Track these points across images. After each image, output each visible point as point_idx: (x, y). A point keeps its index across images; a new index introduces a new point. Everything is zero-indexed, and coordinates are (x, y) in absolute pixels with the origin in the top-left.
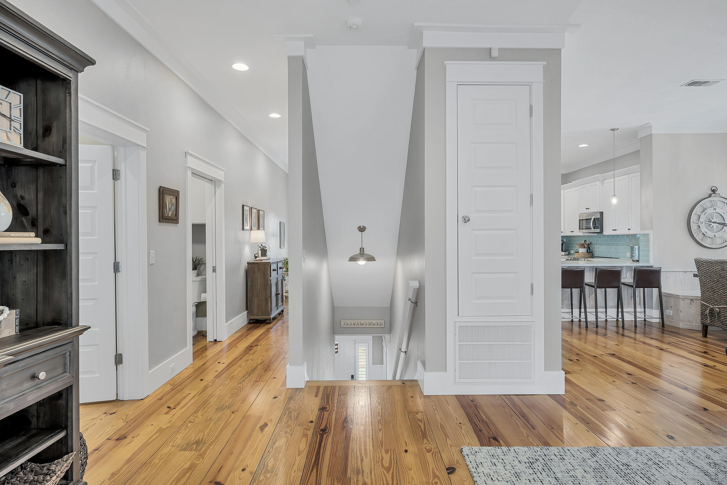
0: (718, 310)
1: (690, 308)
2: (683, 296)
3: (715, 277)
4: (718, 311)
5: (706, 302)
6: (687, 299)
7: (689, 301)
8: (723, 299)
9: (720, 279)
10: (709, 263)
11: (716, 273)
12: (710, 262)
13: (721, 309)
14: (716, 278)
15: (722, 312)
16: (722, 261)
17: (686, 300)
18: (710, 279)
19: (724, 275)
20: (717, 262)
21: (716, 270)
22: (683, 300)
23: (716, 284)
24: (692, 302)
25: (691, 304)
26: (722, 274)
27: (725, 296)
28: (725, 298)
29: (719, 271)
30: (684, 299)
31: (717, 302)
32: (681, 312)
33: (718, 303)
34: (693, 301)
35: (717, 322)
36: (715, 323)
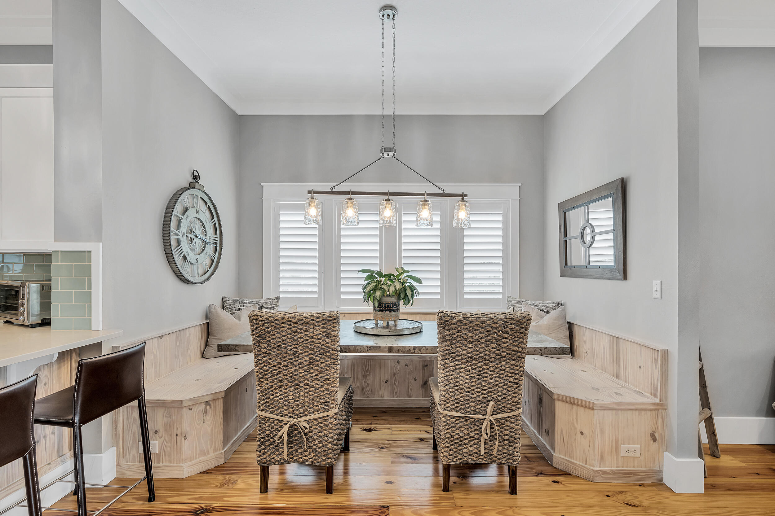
0: (308, 427)
1: (204, 422)
2: (190, 400)
3: (306, 354)
4: (306, 428)
5: (272, 413)
6: (197, 405)
7: (202, 407)
8: (318, 399)
9: (317, 356)
10: (296, 323)
11: (311, 345)
12: (301, 320)
13: (312, 422)
14: (307, 356)
15: (316, 429)
16: (330, 317)
17: (195, 409)
18: (291, 359)
19: (328, 347)
20: (318, 320)
21: (312, 337)
22: (189, 409)
23: (306, 368)
24: (208, 407)
25: (206, 412)
26: (323, 345)
27: (323, 391)
28: (323, 395)
29: (319, 339)
30: (190, 407)
31: (302, 407)
32: (185, 439)
33: (306, 410)
34: (210, 405)
35: (301, 453)
36: (297, 456)
